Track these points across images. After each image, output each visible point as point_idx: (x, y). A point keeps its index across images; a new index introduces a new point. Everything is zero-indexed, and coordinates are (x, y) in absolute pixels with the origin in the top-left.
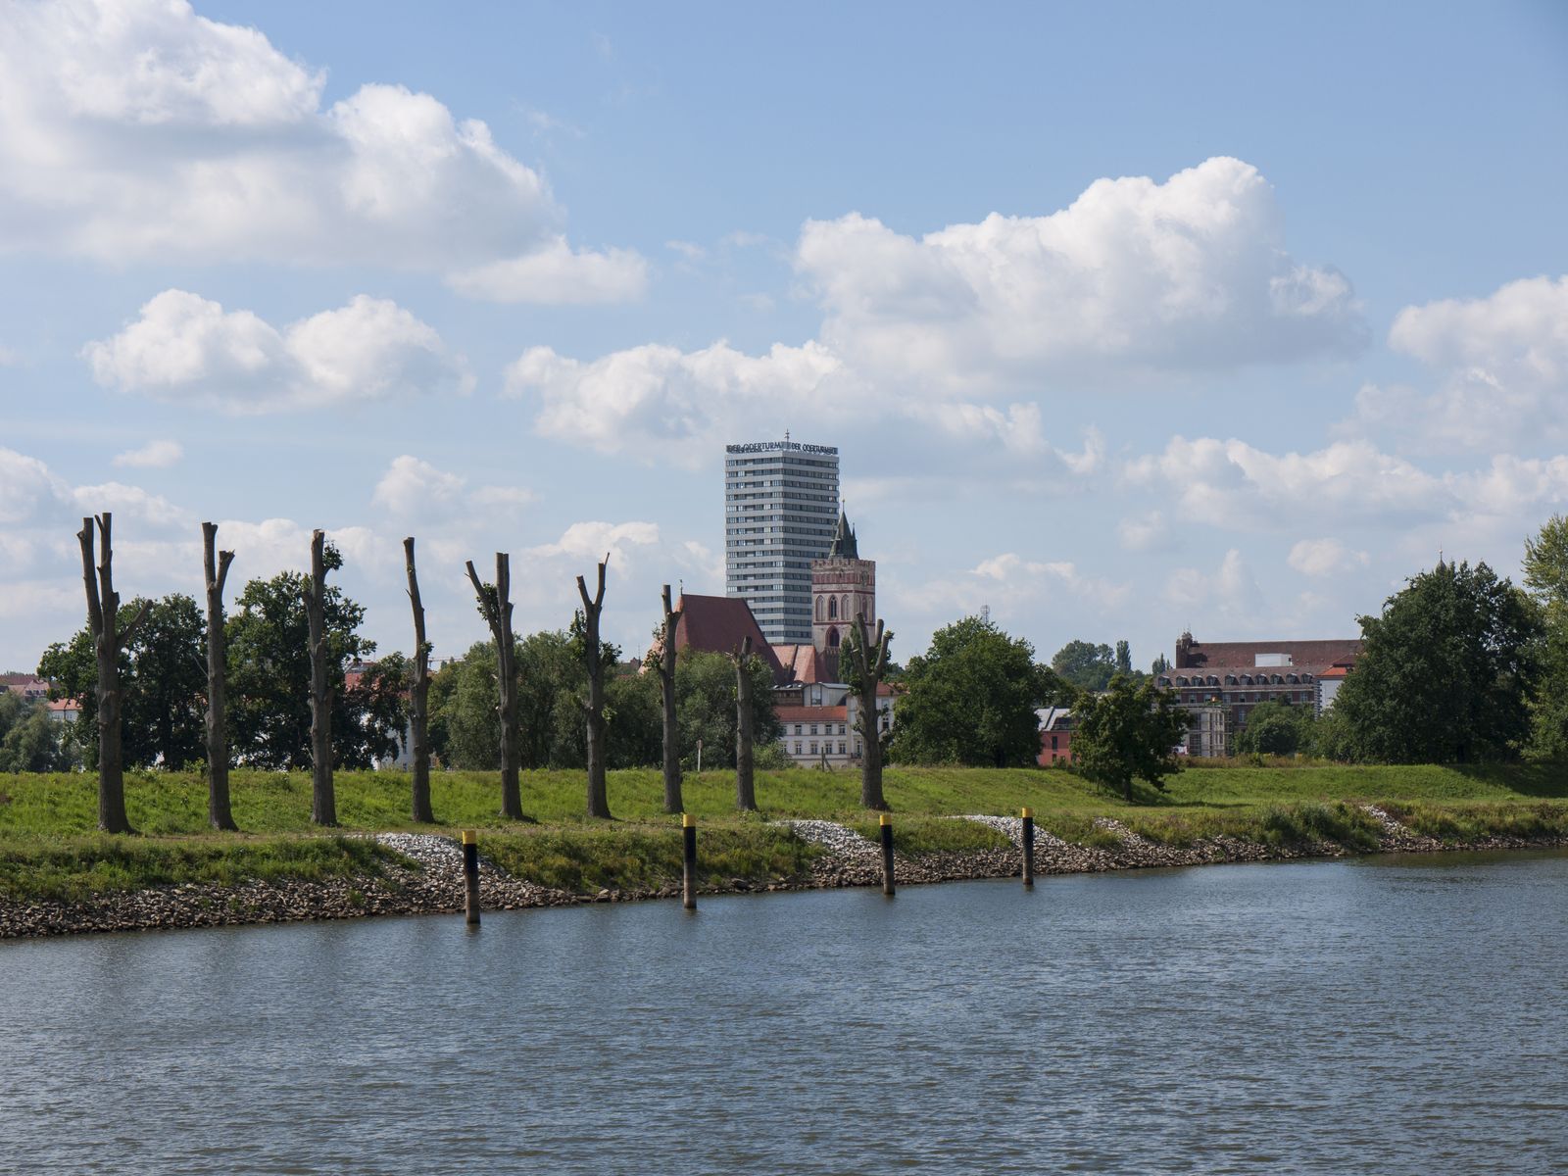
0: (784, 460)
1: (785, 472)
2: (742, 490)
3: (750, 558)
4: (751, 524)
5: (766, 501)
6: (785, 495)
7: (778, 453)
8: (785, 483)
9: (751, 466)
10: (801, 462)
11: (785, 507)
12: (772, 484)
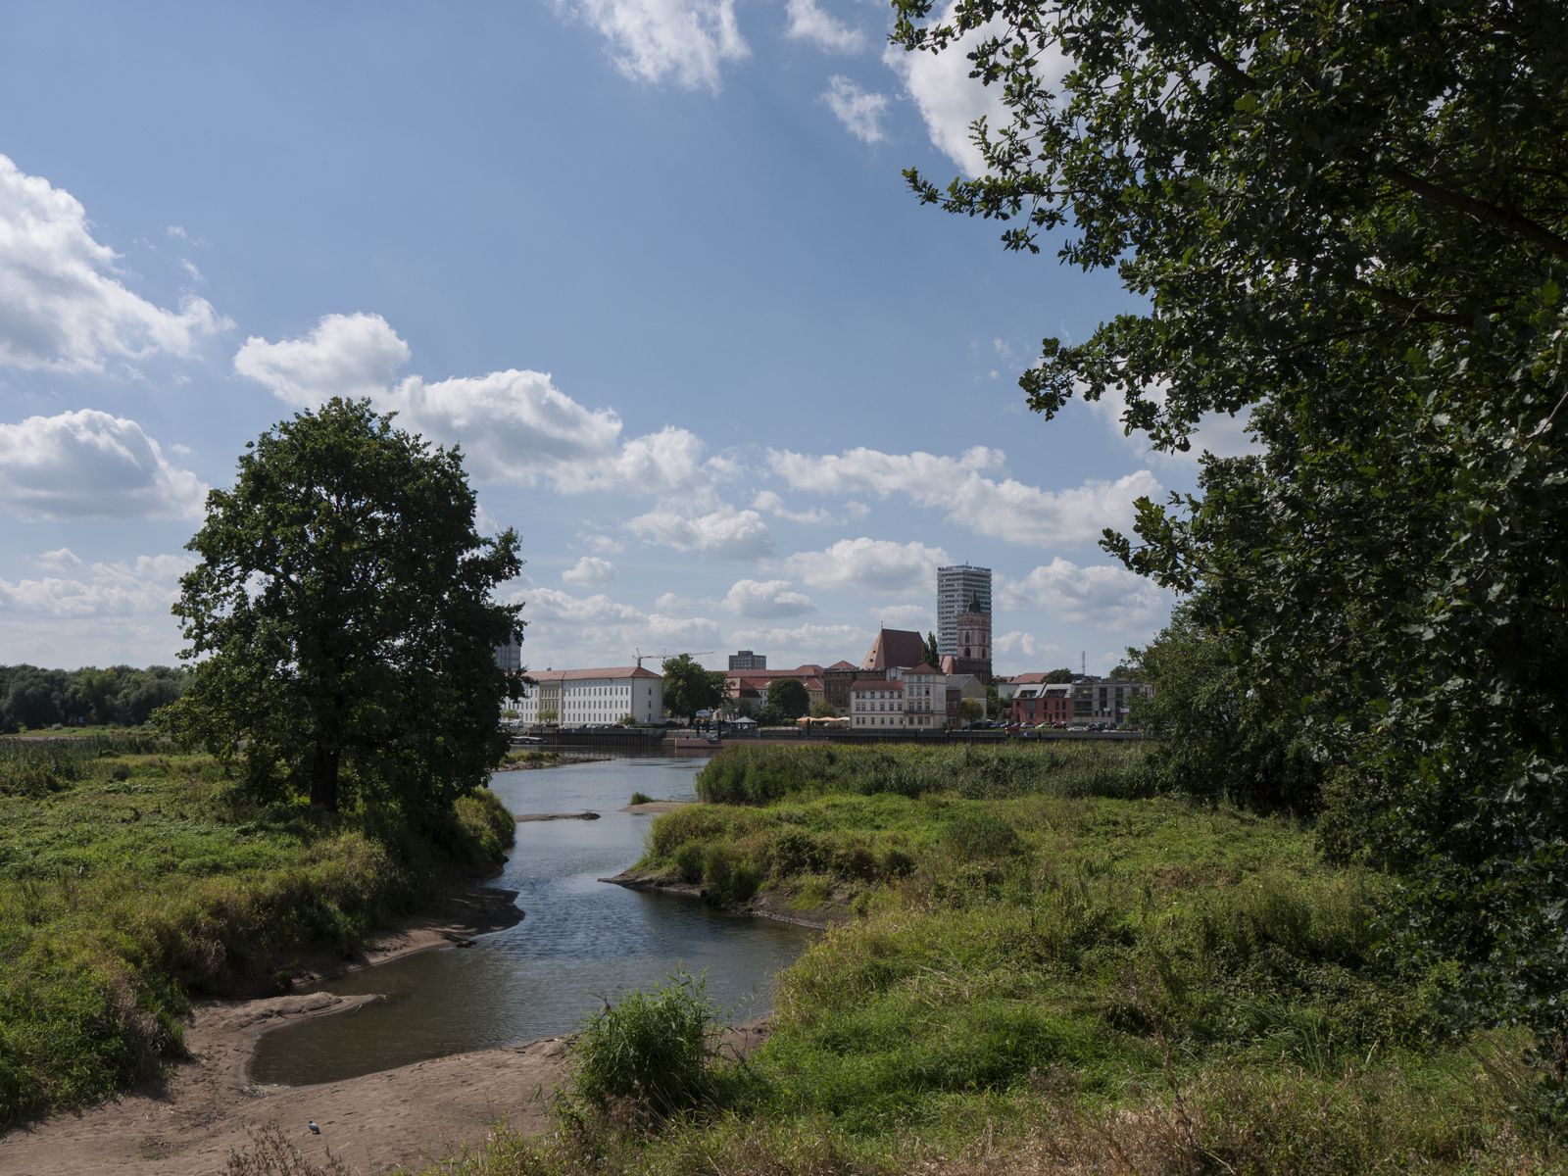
0: (964, 573)
1: (964, 579)
2: (945, 589)
3: (948, 620)
4: (948, 604)
5: (956, 594)
6: (964, 590)
7: (961, 570)
8: (964, 585)
9: (948, 577)
10: (972, 575)
11: (964, 595)
12: (958, 585)
